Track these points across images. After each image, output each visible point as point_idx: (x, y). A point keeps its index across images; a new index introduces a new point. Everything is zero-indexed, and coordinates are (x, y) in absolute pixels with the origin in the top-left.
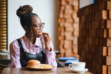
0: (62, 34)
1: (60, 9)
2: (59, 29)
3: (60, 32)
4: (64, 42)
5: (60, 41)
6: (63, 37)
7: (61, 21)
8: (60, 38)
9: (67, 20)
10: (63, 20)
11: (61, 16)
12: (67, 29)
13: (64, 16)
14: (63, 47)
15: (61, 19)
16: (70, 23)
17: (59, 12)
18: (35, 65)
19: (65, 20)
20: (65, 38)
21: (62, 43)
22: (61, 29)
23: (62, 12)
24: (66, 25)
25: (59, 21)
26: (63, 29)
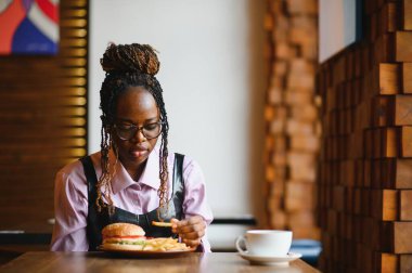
0: (278, 160)
1: (271, 73)
2: (269, 143)
3: (271, 154)
4: (285, 189)
5: (269, 186)
6: (281, 172)
7: (275, 116)
8: (270, 174)
9: (295, 111)
10: (282, 112)
11: (275, 96)
12: (296, 143)
13: (283, 96)
14: (282, 206)
15: (275, 107)
16: (303, 121)
17: (269, 85)
18: (124, 239)
19: (288, 110)
20: (287, 174)
21: (277, 191)
22: (274, 144)
23: (276, 81)
24: (293, 127)
25: (269, 114)
26: (280, 144)
